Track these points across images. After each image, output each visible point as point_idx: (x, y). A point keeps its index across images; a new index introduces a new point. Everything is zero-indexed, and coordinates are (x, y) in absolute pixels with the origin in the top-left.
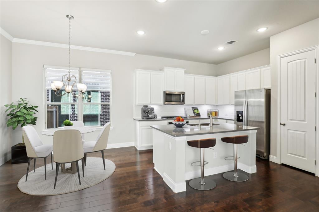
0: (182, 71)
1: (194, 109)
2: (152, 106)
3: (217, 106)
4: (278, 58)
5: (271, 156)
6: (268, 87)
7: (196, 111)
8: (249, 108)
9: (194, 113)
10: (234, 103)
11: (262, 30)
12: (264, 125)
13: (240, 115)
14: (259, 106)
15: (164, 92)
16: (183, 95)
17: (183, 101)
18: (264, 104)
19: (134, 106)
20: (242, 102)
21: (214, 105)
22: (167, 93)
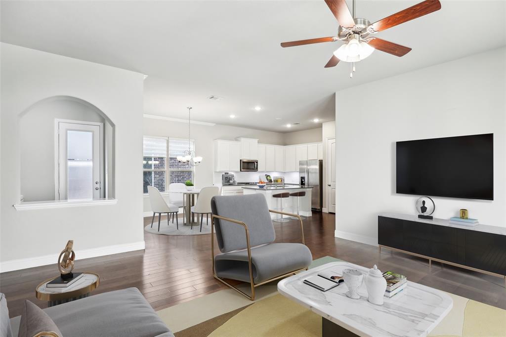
0: (256, 141)
1: (267, 176)
2: (232, 173)
3: (284, 173)
4: (327, 139)
5: (323, 208)
6: (321, 158)
7: (268, 178)
8: (310, 174)
9: (267, 179)
10: (298, 170)
11: (316, 120)
12: (319, 188)
13: (303, 180)
14: (315, 173)
15: (241, 160)
16: (257, 163)
17: (257, 168)
18: (318, 171)
19: (214, 173)
20: (304, 169)
21: (282, 172)
22: (244, 161)
